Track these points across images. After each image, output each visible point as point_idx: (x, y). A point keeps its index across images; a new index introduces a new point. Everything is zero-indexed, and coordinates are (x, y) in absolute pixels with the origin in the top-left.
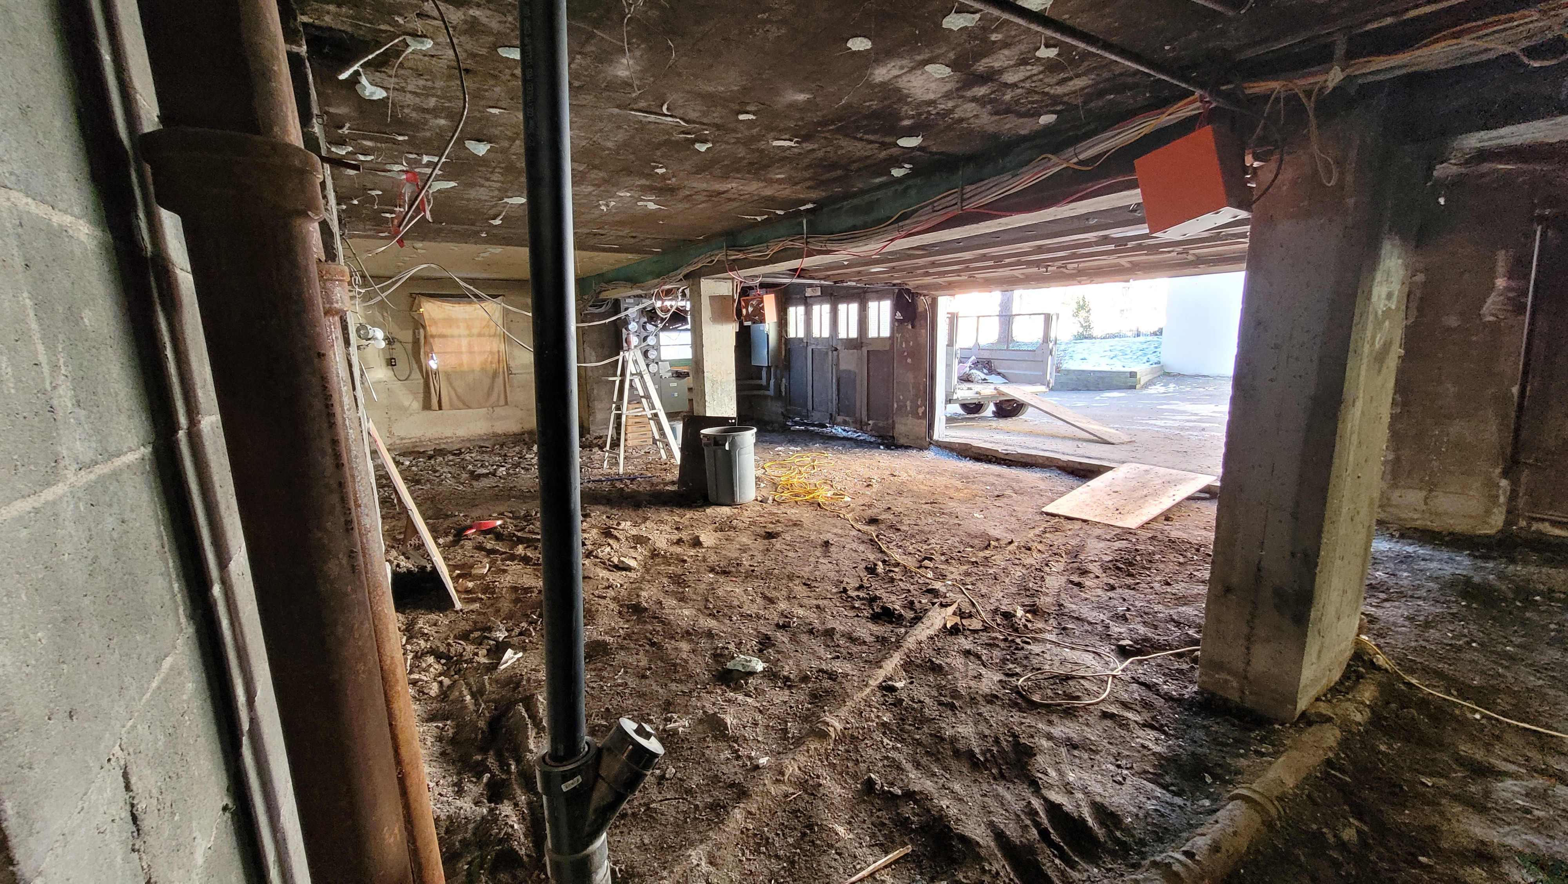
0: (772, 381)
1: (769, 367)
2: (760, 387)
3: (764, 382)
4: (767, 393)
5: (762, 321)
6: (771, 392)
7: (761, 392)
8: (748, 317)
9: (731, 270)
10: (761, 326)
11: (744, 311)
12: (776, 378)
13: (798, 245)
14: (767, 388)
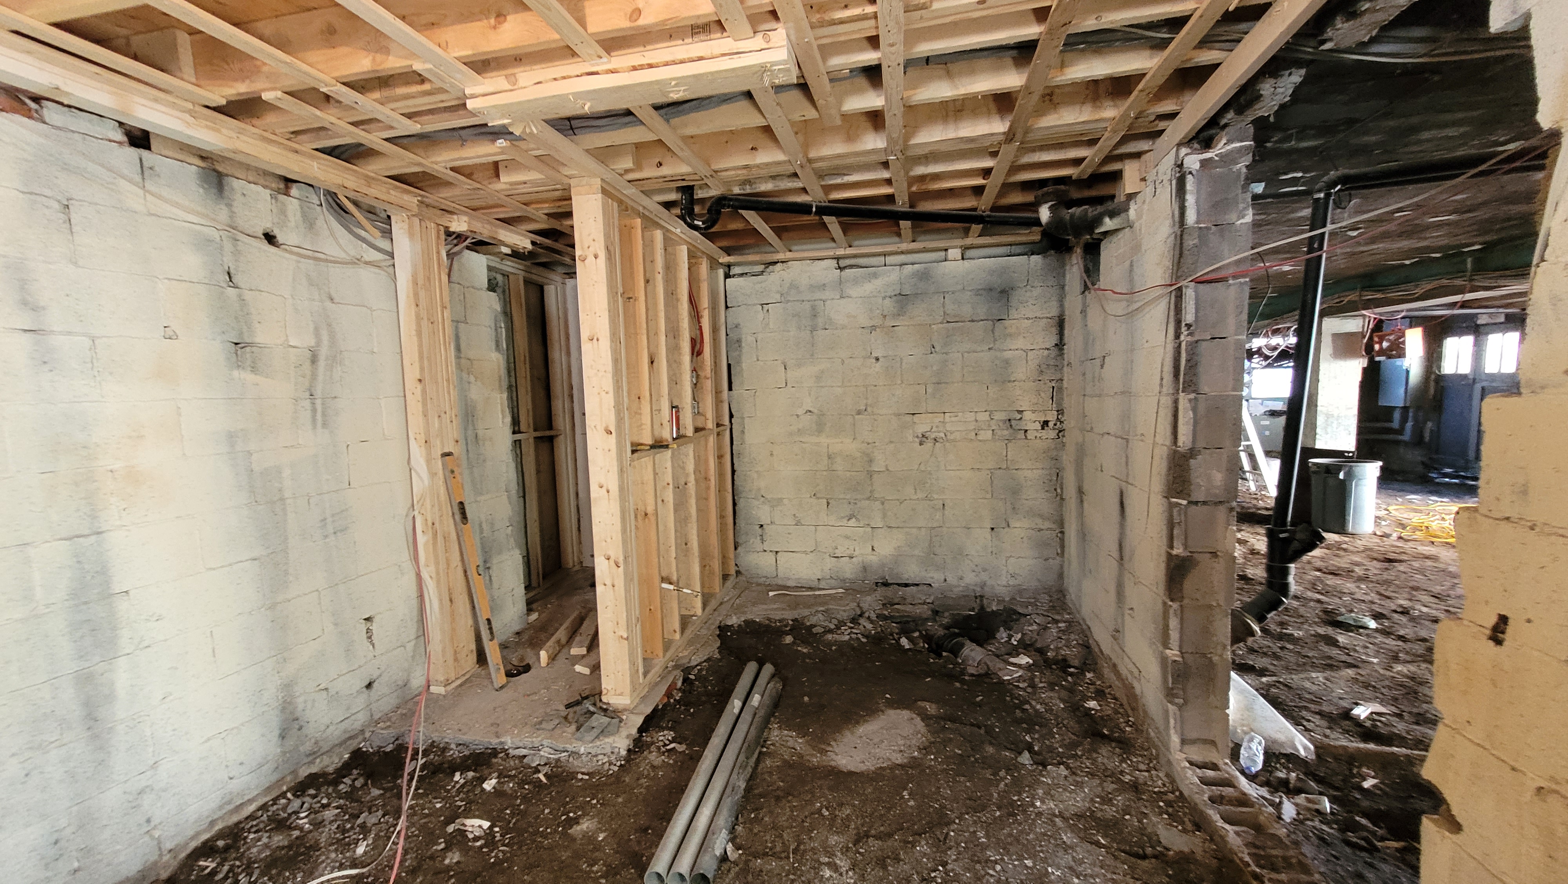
0: (1409, 425)
1: (1405, 409)
2: (1390, 431)
3: (1396, 424)
4: (1401, 437)
5: (1401, 354)
6: (1407, 436)
7: (1391, 437)
8: (1381, 352)
9: (1364, 309)
10: (1398, 362)
11: (1377, 347)
12: (1416, 420)
13: (1458, 282)
14: (1400, 431)
